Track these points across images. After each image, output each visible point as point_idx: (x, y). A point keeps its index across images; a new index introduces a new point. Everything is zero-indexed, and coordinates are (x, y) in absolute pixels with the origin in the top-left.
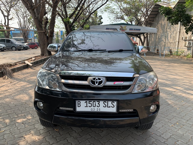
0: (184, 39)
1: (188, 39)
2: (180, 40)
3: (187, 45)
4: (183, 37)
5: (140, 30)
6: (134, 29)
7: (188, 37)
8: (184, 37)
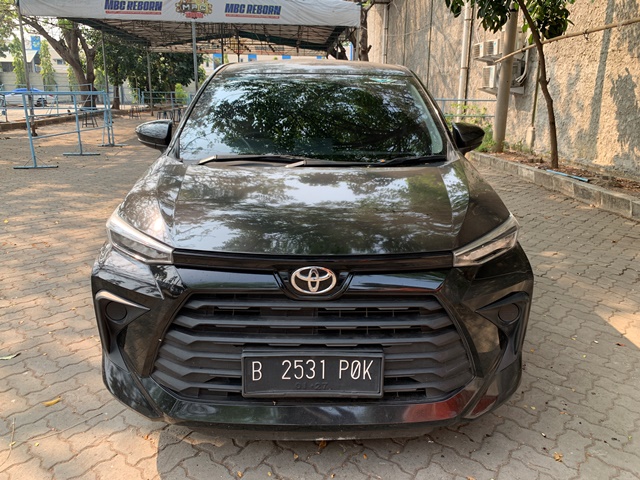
0: (481, 55)
1: (495, 52)
2: (472, 60)
3: (491, 85)
4: (478, 46)
5: (277, 10)
6: (251, 8)
7: (496, 42)
8: (482, 45)
